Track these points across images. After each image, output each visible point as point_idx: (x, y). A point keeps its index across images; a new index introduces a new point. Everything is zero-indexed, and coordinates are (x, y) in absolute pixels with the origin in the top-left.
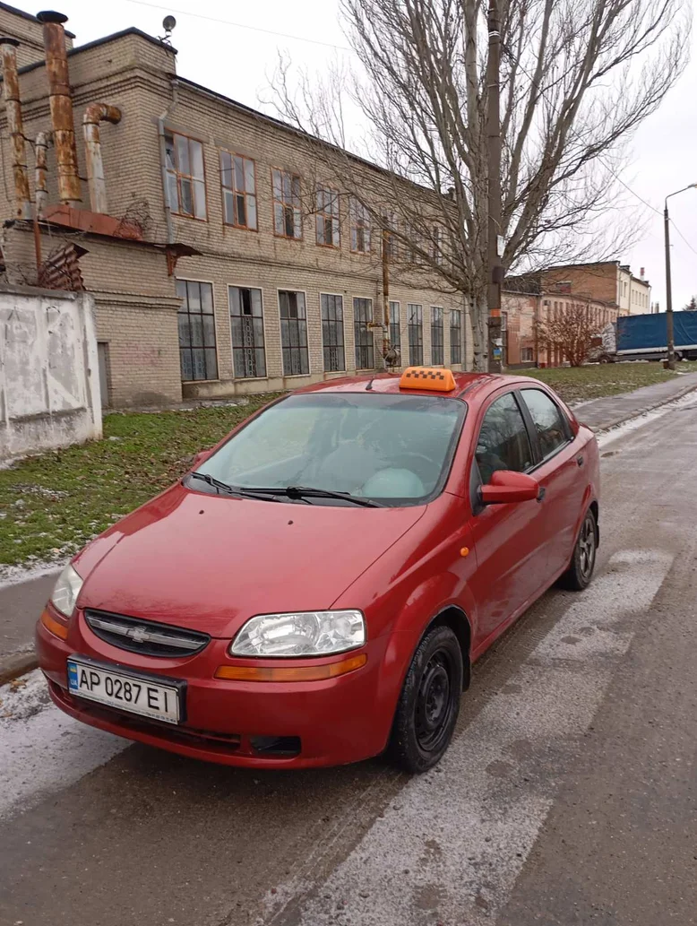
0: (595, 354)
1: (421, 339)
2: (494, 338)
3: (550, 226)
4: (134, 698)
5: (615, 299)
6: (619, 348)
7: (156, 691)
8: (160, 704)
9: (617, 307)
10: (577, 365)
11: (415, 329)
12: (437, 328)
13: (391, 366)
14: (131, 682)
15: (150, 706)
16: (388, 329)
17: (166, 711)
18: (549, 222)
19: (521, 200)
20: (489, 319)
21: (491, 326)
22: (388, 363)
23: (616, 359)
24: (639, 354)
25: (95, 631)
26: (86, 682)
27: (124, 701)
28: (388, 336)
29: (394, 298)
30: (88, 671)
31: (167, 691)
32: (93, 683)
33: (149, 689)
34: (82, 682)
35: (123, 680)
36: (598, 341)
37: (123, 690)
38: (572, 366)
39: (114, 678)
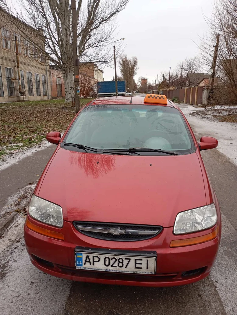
0: (91, 94)
1: (32, 86)
2: (77, 86)
3: (91, 46)
4: (125, 265)
5: (93, 75)
6: (98, 92)
7: (141, 260)
8: (144, 265)
9: (94, 78)
10: (86, 98)
11: (30, 82)
12: (38, 82)
13: (22, 95)
14: (123, 258)
15: (136, 268)
16: (20, 81)
17: (147, 268)
18: (90, 44)
19: (79, 35)
20: (75, 79)
21: (75, 82)
22: (21, 95)
23: (97, 96)
24: (104, 95)
25: (83, 233)
26: (89, 262)
27: (118, 267)
28: (20, 84)
29: (21, 69)
30: (91, 256)
31: (148, 259)
32: (94, 261)
33: (136, 260)
34: (86, 261)
35: (117, 257)
36: (92, 90)
37: (117, 262)
38: (84, 98)
39: (111, 257)
